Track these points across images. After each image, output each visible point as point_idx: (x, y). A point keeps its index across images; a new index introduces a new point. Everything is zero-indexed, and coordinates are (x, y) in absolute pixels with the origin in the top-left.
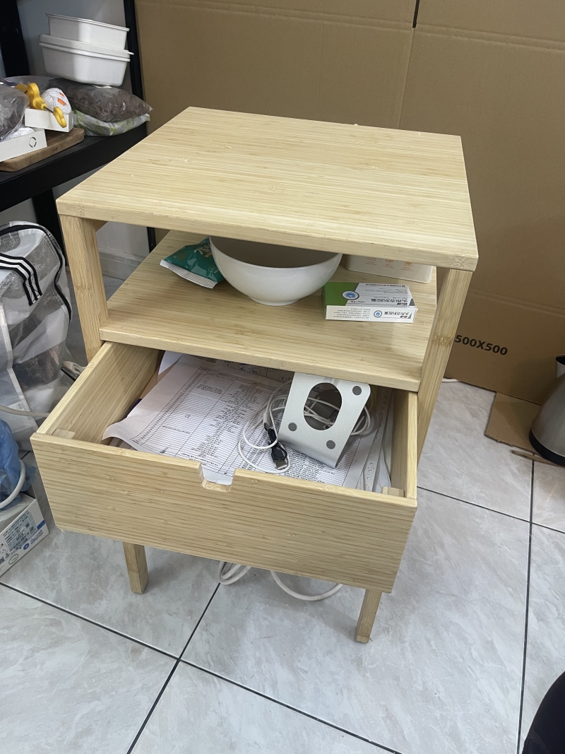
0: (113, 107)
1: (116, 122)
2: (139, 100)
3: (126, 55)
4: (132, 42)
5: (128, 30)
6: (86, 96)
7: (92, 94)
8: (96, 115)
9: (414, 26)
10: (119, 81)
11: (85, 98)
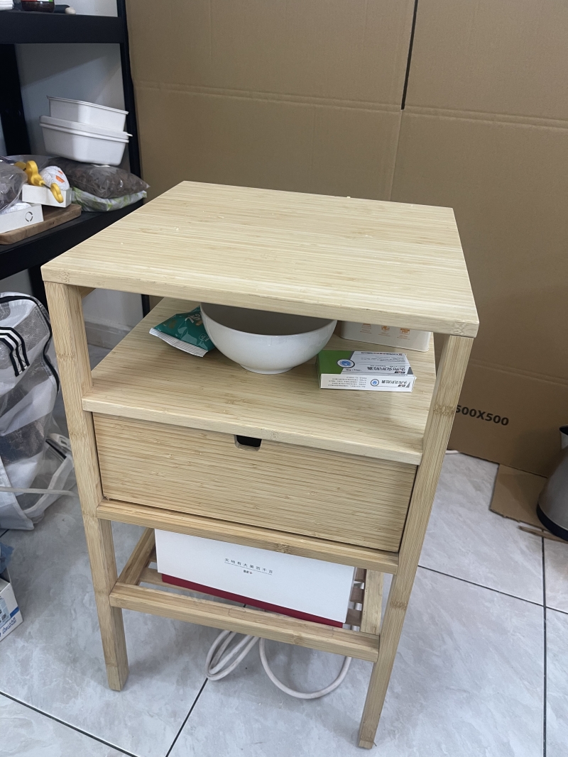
0: (111, 184)
1: (113, 198)
2: (135, 178)
3: (125, 137)
4: (131, 125)
5: (127, 113)
6: (84, 174)
7: (91, 172)
8: (94, 192)
9: (403, 108)
10: (117, 161)
11: (83, 176)
